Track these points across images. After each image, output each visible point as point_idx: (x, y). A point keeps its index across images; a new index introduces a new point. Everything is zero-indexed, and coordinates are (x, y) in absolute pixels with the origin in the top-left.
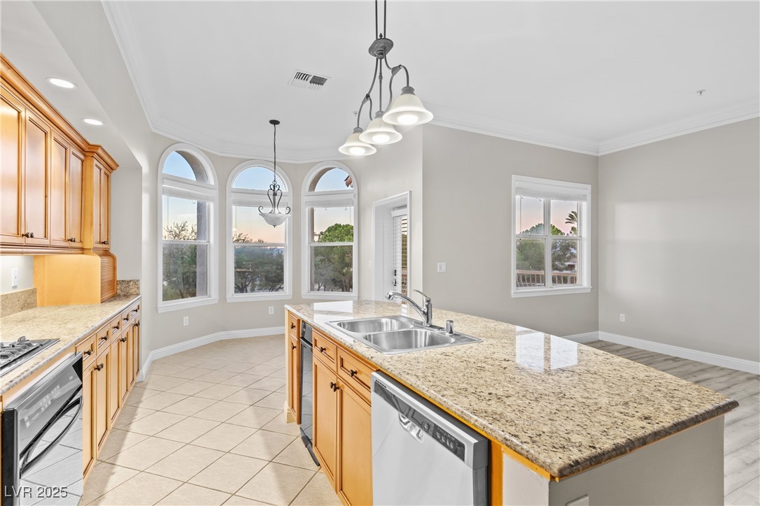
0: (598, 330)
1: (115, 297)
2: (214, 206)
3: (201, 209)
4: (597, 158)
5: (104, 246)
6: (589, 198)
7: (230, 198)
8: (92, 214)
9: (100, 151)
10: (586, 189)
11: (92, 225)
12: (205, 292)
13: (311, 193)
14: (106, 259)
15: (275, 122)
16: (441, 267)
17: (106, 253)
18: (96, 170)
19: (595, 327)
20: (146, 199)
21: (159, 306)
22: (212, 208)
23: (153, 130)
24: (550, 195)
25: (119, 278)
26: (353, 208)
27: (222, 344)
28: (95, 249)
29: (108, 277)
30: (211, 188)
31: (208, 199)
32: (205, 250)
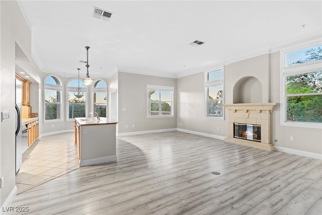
0: (177, 128)
1: (32, 117)
2: (62, 92)
3: (58, 93)
4: (176, 79)
5: (29, 104)
6: (173, 90)
7: (67, 90)
8: (26, 96)
9: (28, 81)
10: (173, 88)
11: (26, 99)
12: (59, 118)
13: (94, 88)
14: (29, 107)
15: (79, 69)
16: (124, 110)
17: (29, 106)
18: (27, 85)
19: (176, 127)
20: (40, 90)
21: (44, 121)
22: (61, 92)
23: (42, 71)
24: (160, 90)
25: (32, 112)
26: (106, 93)
27: (64, 133)
28: (27, 105)
29: (30, 112)
30: (61, 87)
31: (60, 90)
32: (59, 105)
